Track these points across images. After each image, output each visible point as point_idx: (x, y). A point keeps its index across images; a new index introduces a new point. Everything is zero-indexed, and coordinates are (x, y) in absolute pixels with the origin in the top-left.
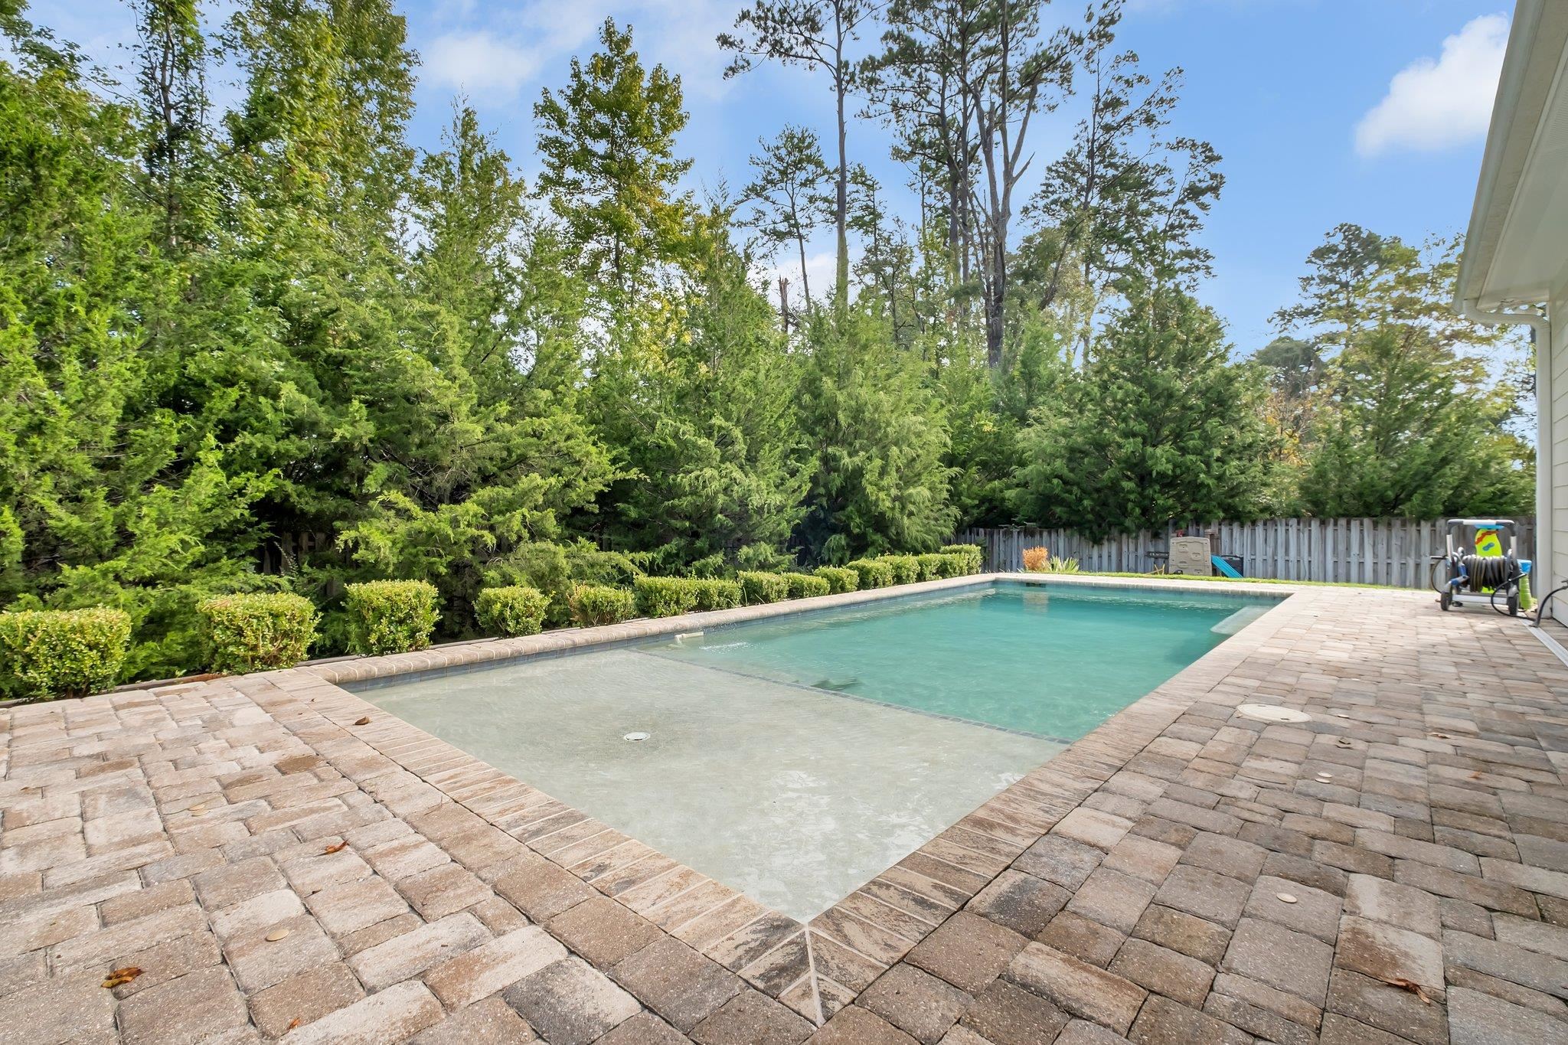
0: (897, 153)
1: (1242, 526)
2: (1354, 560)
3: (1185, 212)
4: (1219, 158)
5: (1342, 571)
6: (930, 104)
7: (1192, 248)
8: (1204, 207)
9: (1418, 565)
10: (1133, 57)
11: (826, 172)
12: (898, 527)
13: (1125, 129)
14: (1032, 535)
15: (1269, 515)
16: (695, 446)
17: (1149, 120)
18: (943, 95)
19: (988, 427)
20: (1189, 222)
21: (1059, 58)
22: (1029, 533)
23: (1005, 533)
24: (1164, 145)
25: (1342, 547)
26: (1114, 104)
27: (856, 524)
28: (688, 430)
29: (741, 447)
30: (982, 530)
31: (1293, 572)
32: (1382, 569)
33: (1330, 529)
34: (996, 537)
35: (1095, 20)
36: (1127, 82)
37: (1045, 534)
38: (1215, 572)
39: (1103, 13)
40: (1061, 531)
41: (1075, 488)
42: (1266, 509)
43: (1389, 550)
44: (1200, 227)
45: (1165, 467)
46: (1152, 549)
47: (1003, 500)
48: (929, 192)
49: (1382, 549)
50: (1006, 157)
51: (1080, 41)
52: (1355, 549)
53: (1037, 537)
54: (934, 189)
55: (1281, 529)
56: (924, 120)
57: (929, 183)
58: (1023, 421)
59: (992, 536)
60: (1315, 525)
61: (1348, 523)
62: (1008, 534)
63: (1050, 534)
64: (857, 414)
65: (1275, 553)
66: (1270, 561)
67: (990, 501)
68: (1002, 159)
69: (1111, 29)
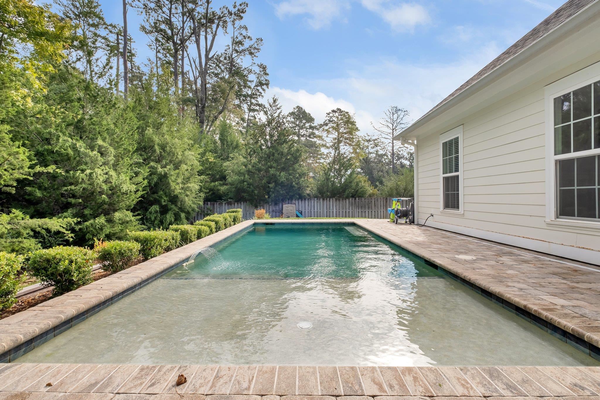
0: (143, 28)
1: (302, 201)
2: (331, 211)
3: (258, 90)
4: (268, 74)
5: (328, 214)
6: (163, 13)
7: (260, 103)
8: (264, 90)
9: (346, 212)
10: (246, 29)
11: (105, 24)
12: (182, 201)
13: (242, 54)
14: (231, 205)
15: (310, 197)
16: (86, 155)
17: (251, 53)
18: (170, 11)
19: (212, 159)
20: (258, 94)
21: (223, 17)
22: (230, 204)
23: (219, 204)
24: (256, 64)
25: (328, 207)
26: (240, 43)
27: (164, 201)
28: (81, 145)
29: (111, 159)
30: (209, 203)
31: (316, 215)
32: (338, 213)
33: (325, 201)
34: (215, 205)
35: (237, 9)
36: (244, 36)
37: (236, 204)
38: (297, 216)
39: (240, 8)
40: (242, 203)
41: (251, 186)
42: (308, 195)
43: (339, 208)
44: (263, 96)
45: (283, 179)
46: (274, 209)
47: (218, 190)
48: (159, 52)
49: (338, 207)
50: (206, 49)
51: (231, 14)
52: (331, 208)
53: (233, 205)
54: (162, 51)
55: (313, 202)
56: (160, 19)
57: (159, 48)
58: (227, 159)
59: (214, 205)
60: (321, 200)
61: (330, 200)
62: (221, 204)
63: (238, 204)
64: (163, 147)
65: (311, 210)
66: (310, 212)
67: (212, 190)
68: (205, 49)
69: (242, 15)
